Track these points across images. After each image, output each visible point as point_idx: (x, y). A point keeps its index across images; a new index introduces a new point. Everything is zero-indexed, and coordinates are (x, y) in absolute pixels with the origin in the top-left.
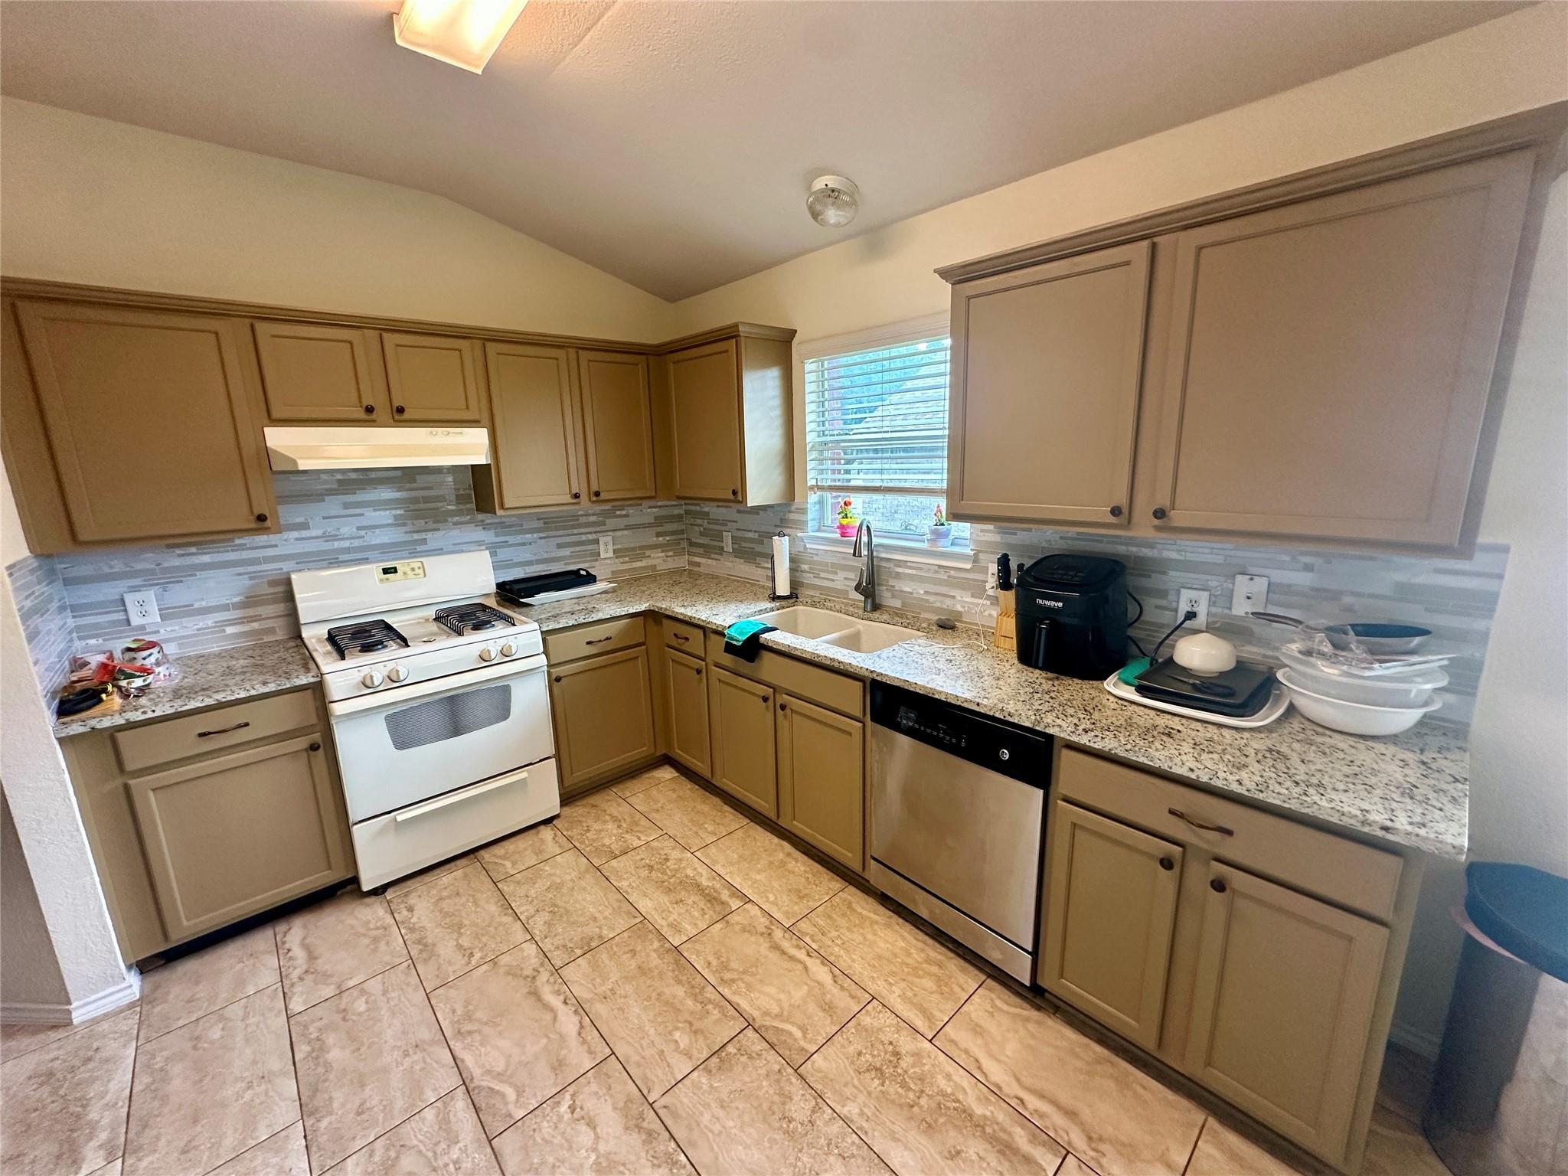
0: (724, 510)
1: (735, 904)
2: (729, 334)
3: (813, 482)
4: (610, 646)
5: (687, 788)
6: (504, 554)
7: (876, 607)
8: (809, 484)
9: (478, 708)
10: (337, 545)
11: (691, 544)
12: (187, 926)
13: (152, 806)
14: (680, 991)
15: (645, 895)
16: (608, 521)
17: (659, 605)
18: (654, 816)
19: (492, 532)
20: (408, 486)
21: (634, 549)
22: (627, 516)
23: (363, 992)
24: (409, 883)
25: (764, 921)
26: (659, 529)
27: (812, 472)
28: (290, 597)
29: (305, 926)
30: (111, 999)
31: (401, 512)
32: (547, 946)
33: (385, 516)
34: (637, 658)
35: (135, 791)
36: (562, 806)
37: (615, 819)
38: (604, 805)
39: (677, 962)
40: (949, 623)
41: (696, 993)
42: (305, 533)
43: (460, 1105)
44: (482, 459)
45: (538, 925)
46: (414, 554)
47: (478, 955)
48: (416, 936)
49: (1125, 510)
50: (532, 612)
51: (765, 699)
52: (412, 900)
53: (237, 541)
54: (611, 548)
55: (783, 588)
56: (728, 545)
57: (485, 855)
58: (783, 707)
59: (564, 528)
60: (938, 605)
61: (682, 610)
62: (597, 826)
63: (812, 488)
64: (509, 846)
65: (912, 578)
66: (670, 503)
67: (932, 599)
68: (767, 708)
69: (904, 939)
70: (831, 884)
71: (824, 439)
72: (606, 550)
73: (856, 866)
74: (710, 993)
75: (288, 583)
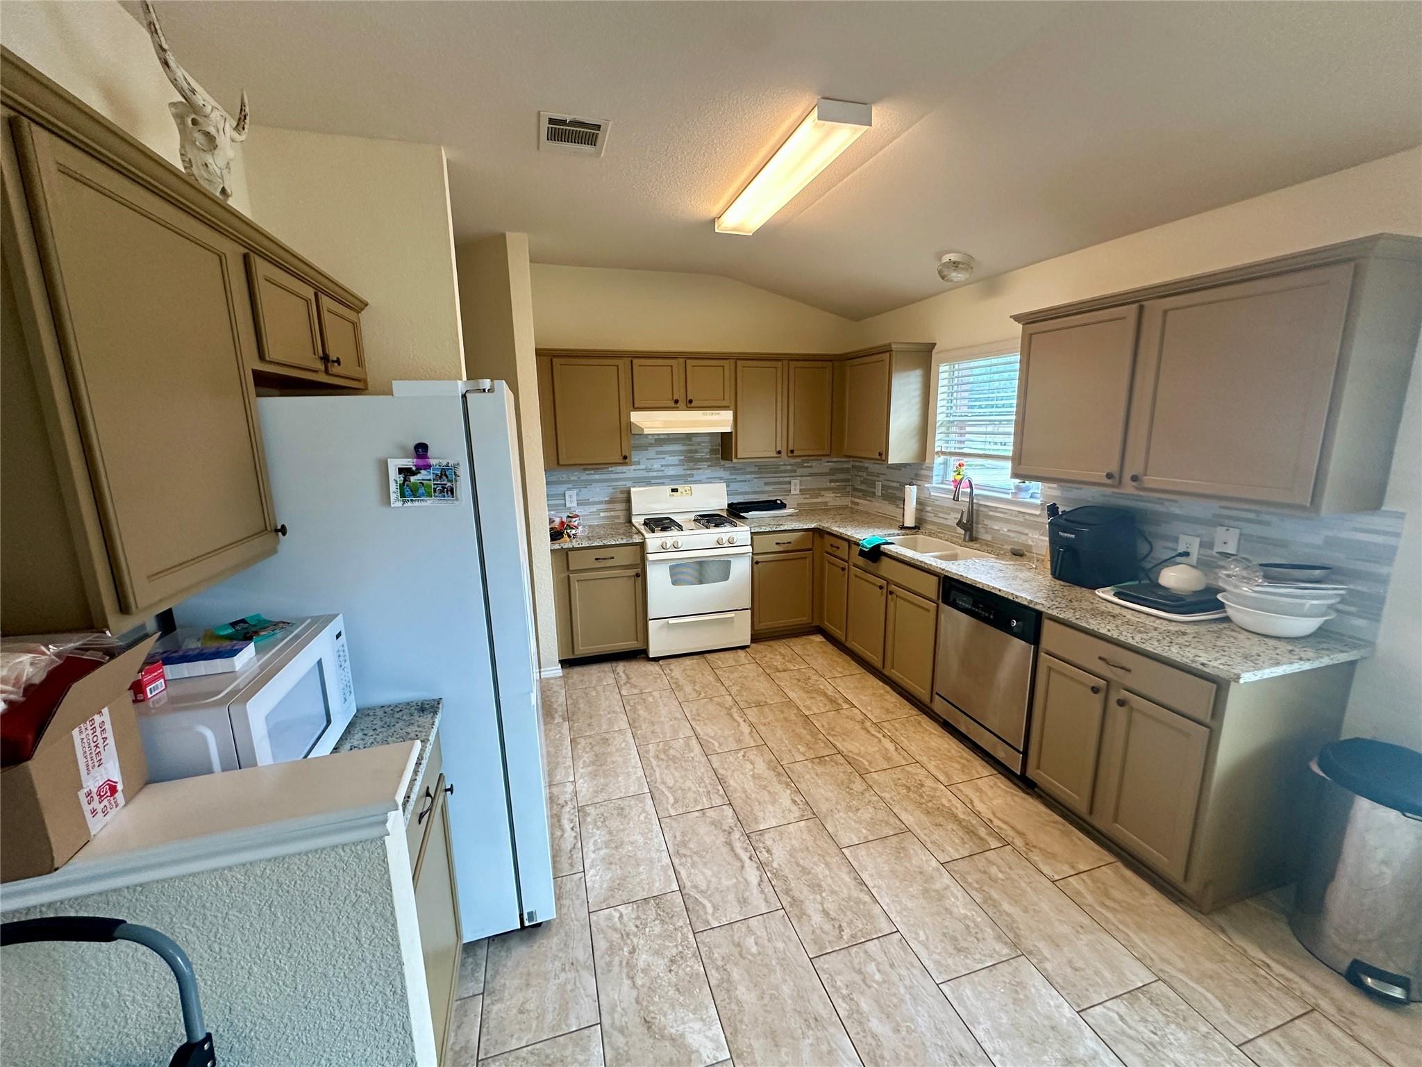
0: (878, 466)
1: (845, 706)
2: (886, 350)
3: (939, 449)
4: (790, 547)
5: (830, 648)
6: (734, 486)
7: (973, 539)
8: (936, 450)
9: (711, 571)
10: (651, 474)
11: (855, 489)
12: (582, 650)
13: (576, 586)
14: (805, 732)
15: (793, 691)
16: (798, 470)
17: (823, 525)
18: (807, 658)
19: (728, 472)
20: (688, 443)
21: (814, 490)
22: (811, 467)
23: (651, 695)
24: (670, 660)
25: (862, 717)
26: (832, 477)
27: (939, 442)
28: (628, 500)
29: (624, 666)
30: (552, 672)
31: (683, 458)
32: (737, 699)
33: (674, 460)
34: (806, 558)
35: (571, 579)
36: (751, 642)
37: (781, 654)
38: (776, 647)
39: (805, 720)
40: (1020, 552)
41: (812, 734)
42: (638, 467)
43: (694, 742)
44: (728, 429)
45: (734, 690)
46: (686, 482)
47: (703, 694)
48: (674, 681)
49: (1117, 476)
50: (747, 521)
51: (881, 587)
52: (672, 667)
53: (610, 469)
54: (798, 487)
55: (910, 521)
56: (879, 491)
57: (708, 656)
58: (891, 593)
59: (770, 472)
60: (1016, 539)
61: (837, 529)
62: (771, 656)
63: (938, 453)
64: (721, 655)
65: (1000, 519)
66: (840, 459)
67: (1012, 535)
68: (882, 594)
69: (949, 744)
70: (908, 710)
71: (952, 419)
72: (795, 488)
73: (926, 699)
74: (821, 736)
75: (629, 493)
